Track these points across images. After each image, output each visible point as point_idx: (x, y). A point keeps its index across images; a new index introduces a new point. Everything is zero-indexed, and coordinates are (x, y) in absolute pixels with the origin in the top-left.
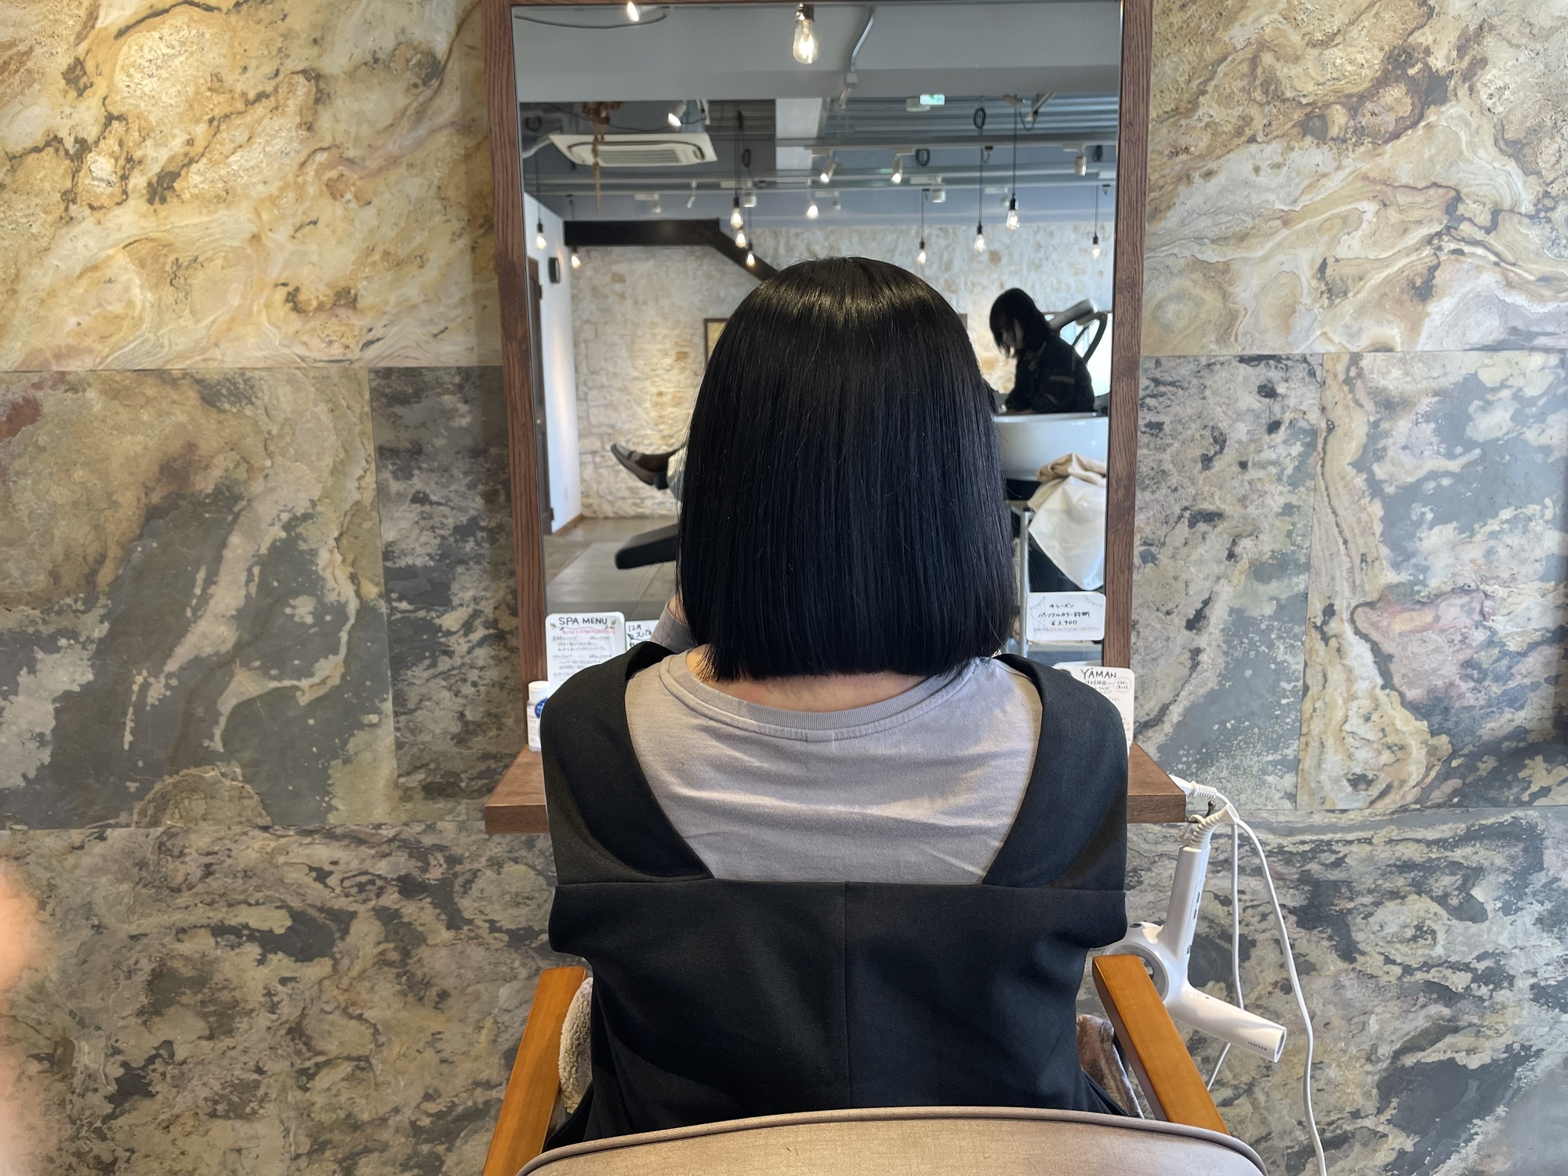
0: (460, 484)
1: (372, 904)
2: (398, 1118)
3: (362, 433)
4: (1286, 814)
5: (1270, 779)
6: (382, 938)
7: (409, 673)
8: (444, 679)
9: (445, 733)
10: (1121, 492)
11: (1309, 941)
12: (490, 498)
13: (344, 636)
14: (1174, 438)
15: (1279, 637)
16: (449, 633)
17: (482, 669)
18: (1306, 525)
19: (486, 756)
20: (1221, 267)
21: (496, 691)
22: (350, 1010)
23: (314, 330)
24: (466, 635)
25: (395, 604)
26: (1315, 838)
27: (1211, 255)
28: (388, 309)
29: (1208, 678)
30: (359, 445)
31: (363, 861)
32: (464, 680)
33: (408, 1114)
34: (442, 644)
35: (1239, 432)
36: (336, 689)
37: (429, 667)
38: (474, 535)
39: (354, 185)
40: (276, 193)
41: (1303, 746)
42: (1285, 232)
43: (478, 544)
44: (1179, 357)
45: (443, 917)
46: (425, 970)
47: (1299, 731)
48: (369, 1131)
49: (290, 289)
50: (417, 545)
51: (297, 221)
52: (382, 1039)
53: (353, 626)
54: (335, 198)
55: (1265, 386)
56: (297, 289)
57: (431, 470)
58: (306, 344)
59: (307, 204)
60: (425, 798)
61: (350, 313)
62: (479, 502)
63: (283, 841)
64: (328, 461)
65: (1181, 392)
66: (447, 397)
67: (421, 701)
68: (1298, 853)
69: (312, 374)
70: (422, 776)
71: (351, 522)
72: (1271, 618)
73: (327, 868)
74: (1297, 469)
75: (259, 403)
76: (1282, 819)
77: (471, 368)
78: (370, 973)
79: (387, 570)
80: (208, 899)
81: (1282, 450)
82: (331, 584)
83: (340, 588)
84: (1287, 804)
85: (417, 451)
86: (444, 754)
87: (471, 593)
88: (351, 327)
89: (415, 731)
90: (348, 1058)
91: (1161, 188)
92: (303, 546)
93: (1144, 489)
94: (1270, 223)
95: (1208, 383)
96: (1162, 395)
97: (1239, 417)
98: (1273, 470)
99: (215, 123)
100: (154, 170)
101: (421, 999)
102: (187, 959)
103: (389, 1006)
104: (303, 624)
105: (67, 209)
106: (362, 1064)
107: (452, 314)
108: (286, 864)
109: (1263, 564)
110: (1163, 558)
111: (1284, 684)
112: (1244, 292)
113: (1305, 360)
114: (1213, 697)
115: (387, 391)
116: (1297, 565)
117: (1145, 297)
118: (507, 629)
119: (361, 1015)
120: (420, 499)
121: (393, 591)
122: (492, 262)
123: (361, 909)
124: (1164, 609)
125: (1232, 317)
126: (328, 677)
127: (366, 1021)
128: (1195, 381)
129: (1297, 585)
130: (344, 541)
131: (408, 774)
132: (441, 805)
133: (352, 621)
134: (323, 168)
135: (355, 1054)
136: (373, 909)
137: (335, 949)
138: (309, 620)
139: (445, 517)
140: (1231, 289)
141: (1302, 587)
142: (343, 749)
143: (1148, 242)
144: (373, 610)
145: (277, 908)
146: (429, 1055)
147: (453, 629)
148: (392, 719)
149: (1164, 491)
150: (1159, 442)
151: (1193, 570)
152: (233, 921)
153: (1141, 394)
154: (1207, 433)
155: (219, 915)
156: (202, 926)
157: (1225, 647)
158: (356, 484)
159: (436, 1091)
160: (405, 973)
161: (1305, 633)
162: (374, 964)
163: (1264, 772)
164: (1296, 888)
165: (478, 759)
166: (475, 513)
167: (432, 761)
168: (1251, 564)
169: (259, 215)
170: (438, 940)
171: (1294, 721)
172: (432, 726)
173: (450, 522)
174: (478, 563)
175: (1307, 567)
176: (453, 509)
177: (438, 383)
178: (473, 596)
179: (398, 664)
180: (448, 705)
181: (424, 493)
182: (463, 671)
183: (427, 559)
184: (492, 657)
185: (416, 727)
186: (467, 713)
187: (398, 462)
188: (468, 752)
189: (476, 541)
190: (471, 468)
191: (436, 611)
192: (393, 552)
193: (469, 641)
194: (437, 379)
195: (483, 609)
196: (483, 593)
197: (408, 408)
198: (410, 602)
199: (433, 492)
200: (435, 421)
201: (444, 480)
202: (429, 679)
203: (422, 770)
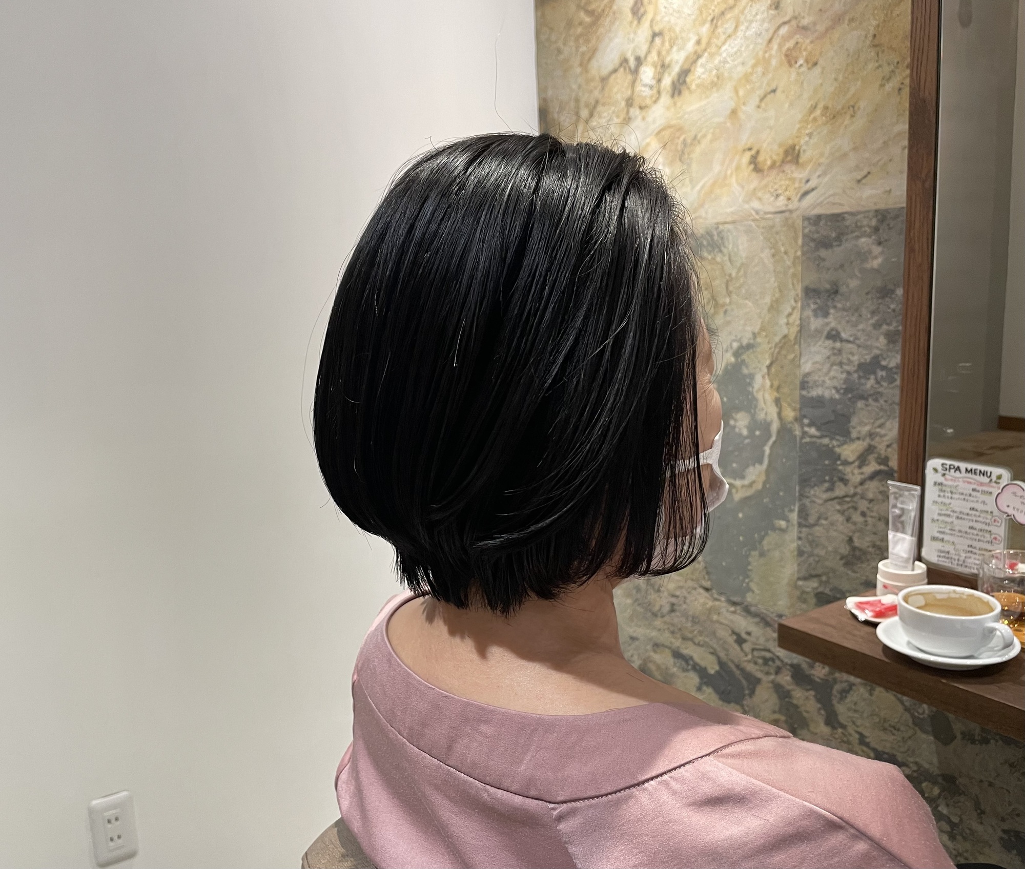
0: (866, 325)
1: (772, 677)
3: (794, 275)
6: (777, 708)
7: (812, 492)
8: (839, 504)
9: (836, 551)
12: (891, 337)
13: (767, 450)
16: (846, 463)
17: (871, 501)
23: (766, 186)
24: (860, 467)
25: (806, 429)
28: (822, 160)
30: (791, 286)
31: (767, 640)
32: (855, 508)
34: (840, 471)
36: (759, 494)
37: (827, 490)
38: (875, 373)
39: (805, 50)
40: (750, 70)
43: (878, 382)
45: (823, 712)
49: (753, 152)
50: (827, 379)
51: (760, 92)
53: (775, 442)
54: (791, 66)
56: (758, 152)
57: (844, 309)
58: (760, 199)
59: (770, 75)
60: (815, 604)
61: (794, 167)
62: (882, 340)
63: (717, 603)
64: (768, 300)
66: (863, 240)
69: (762, 225)
70: (816, 584)
71: (779, 353)
73: (744, 636)
75: (725, 250)
79: (802, 397)
80: (672, 629)
82: (761, 404)
83: (768, 410)
85: (834, 292)
86: (834, 571)
87: (867, 428)
88: (793, 180)
89: (813, 543)
92: (745, 371)
99: (715, 21)
100: (676, 69)
102: (658, 667)
104: (740, 435)
105: (628, 112)
107: (875, 158)
108: (718, 622)
115: (816, 236)
120: (834, 336)
121: (805, 417)
123: (765, 679)
126: (753, 482)
130: (773, 370)
131: (805, 579)
133: (773, 439)
134: (786, 39)
136: (773, 682)
137: (745, 703)
138: (745, 432)
139: (852, 354)
142: (760, 542)
144: (790, 431)
145: (712, 653)
147: (851, 460)
148: (796, 528)
152: (685, 652)
155: (677, 643)
156: (666, 647)
158: (785, 320)
165: (861, 584)
166: (877, 352)
167: (825, 573)
169: (737, 92)
172: (826, 543)
173: (856, 359)
174: (876, 400)
176: (859, 346)
177: (857, 226)
178: (870, 431)
179: (805, 482)
180: (841, 528)
181: (837, 331)
182: (855, 499)
183: (834, 391)
184: (881, 492)
185: (813, 541)
186: (855, 539)
187: (818, 301)
188: (853, 575)
189: (876, 379)
190: (878, 308)
191: (837, 440)
192: (807, 382)
193: (862, 473)
194: (856, 223)
195: (876, 444)
196: (878, 430)
197: (830, 251)
198: (818, 429)
199: (844, 330)
200: (852, 263)
201: (854, 319)
202: (827, 501)
203: (815, 579)
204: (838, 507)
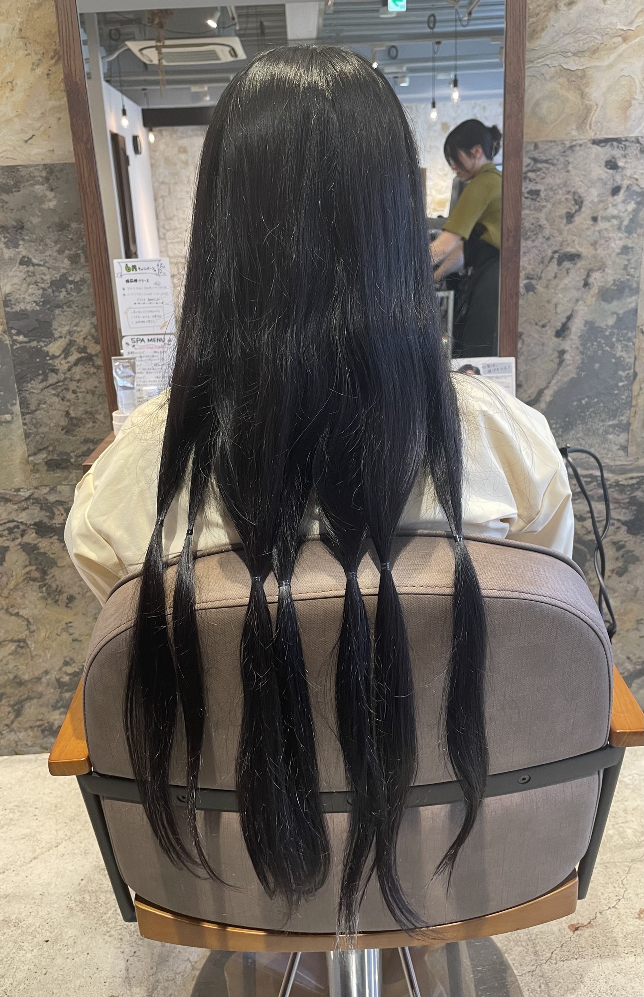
0: (52, 251)
1: (19, 540)
2: (48, 677)
4: (622, 460)
5: (610, 437)
6: (27, 563)
7: (30, 385)
8: (54, 389)
9: (57, 425)
10: (511, 240)
11: (635, 542)
12: (74, 259)
14: (547, 201)
15: (618, 340)
16: (54, 357)
17: (78, 381)
18: (636, 261)
19: (86, 441)
20: (579, 73)
21: (89, 397)
22: (11, 610)
24: (65, 358)
25: (15, 337)
26: (639, 474)
27: (573, 64)
29: (569, 371)
31: (10, 513)
32: (67, 389)
33: (54, 675)
34: (50, 364)
35: (592, 195)
37: (42, 381)
38: (65, 287)
41: (632, 414)
42: (624, 46)
43: (69, 294)
44: (551, 141)
46: (58, 583)
47: (629, 404)
48: (30, 685)
50: (26, 296)
52: (33, 628)
55: (610, 161)
57: (31, 241)
60: (48, 470)
62: (67, 262)
65: (552, 168)
66: (37, 187)
67: (39, 404)
68: (628, 485)
70: (45, 455)
72: (612, 327)
74: (632, 220)
76: (618, 463)
77: (53, 165)
78: (21, 586)
79: (7, 313)
81: (621, 207)
84: (621, 453)
85: (20, 227)
86: (58, 440)
87: (67, 328)
89: (37, 425)
90: (12, 641)
91: (538, 14)
93: (527, 239)
94: (614, 40)
95: (571, 160)
96: (539, 169)
97: (593, 184)
98: (615, 222)
101: (56, 601)
103: (36, 606)
106: (22, 644)
107: (37, 125)
109: (607, 290)
110: (540, 288)
111: (621, 373)
112: (596, 92)
113: (638, 141)
114: (574, 383)
116: (631, 289)
117: (526, 99)
118: (93, 353)
119: (18, 613)
120: (25, 262)
121: (12, 328)
122: (63, 85)
123: (11, 544)
124: (541, 323)
125: (588, 110)
127: (22, 617)
128: (562, 159)
129: (631, 303)
131: (35, 454)
132: (58, 474)
135: (16, 638)
136: (20, 544)
139: (44, 274)
140: (587, 90)
141: (633, 305)
143: (528, 56)
144: (1, 342)
146: (65, 636)
147: (57, 354)
148: (20, 417)
149: (541, 240)
150: (538, 204)
151: (560, 295)
153: (524, 169)
154: (570, 197)
157: (581, 348)
159: (71, 659)
160: (45, 585)
161: (635, 337)
162: (24, 580)
163: (607, 433)
164: (627, 508)
165: (81, 443)
166: (65, 271)
167: (50, 445)
168: (600, 290)
170: (65, 563)
171: (627, 397)
172: (49, 422)
173: (48, 278)
174: (69, 307)
175: (636, 291)
176: (49, 268)
177: (30, 176)
178: (69, 330)
179: (21, 379)
180: (58, 406)
181: (28, 258)
182: (66, 383)
183: (34, 304)
184: (85, 373)
185: (37, 423)
186: (71, 412)
187: (8, 235)
188: (74, 438)
189: (67, 291)
190: (59, 238)
191: (43, 342)
192: (10, 301)
193: (68, 362)
194: (30, 174)
195: (76, 339)
196: (75, 328)
197: (10, 194)
198: (25, 337)
199: (34, 256)
200: (31, 204)
201: (41, 248)
202: (42, 390)
203: (44, 452)
204: (54, 392)
